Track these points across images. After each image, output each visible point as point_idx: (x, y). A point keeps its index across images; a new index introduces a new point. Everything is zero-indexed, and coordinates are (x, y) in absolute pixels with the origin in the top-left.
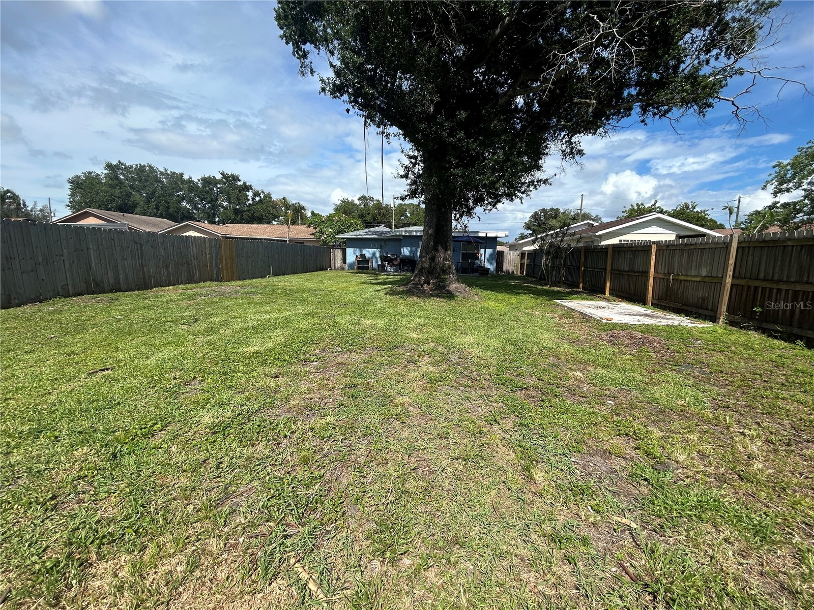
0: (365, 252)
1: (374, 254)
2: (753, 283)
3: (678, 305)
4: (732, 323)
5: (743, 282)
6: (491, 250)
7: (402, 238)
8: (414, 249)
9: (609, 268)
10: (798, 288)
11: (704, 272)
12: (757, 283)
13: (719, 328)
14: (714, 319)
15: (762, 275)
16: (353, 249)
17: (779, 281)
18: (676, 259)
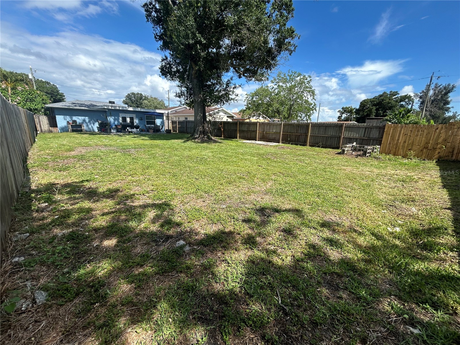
0: (75, 118)
1: (84, 120)
2: (287, 133)
3: (267, 140)
4: (283, 143)
5: (285, 133)
6: (161, 120)
7: (107, 110)
8: (116, 117)
9: (238, 129)
10: (297, 134)
11: (274, 131)
12: (288, 133)
13: (280, 144)
14: (279, 142)
15: (289, 132)
16: (63, 116)
17: (293, 133)
18: (266, 127)
